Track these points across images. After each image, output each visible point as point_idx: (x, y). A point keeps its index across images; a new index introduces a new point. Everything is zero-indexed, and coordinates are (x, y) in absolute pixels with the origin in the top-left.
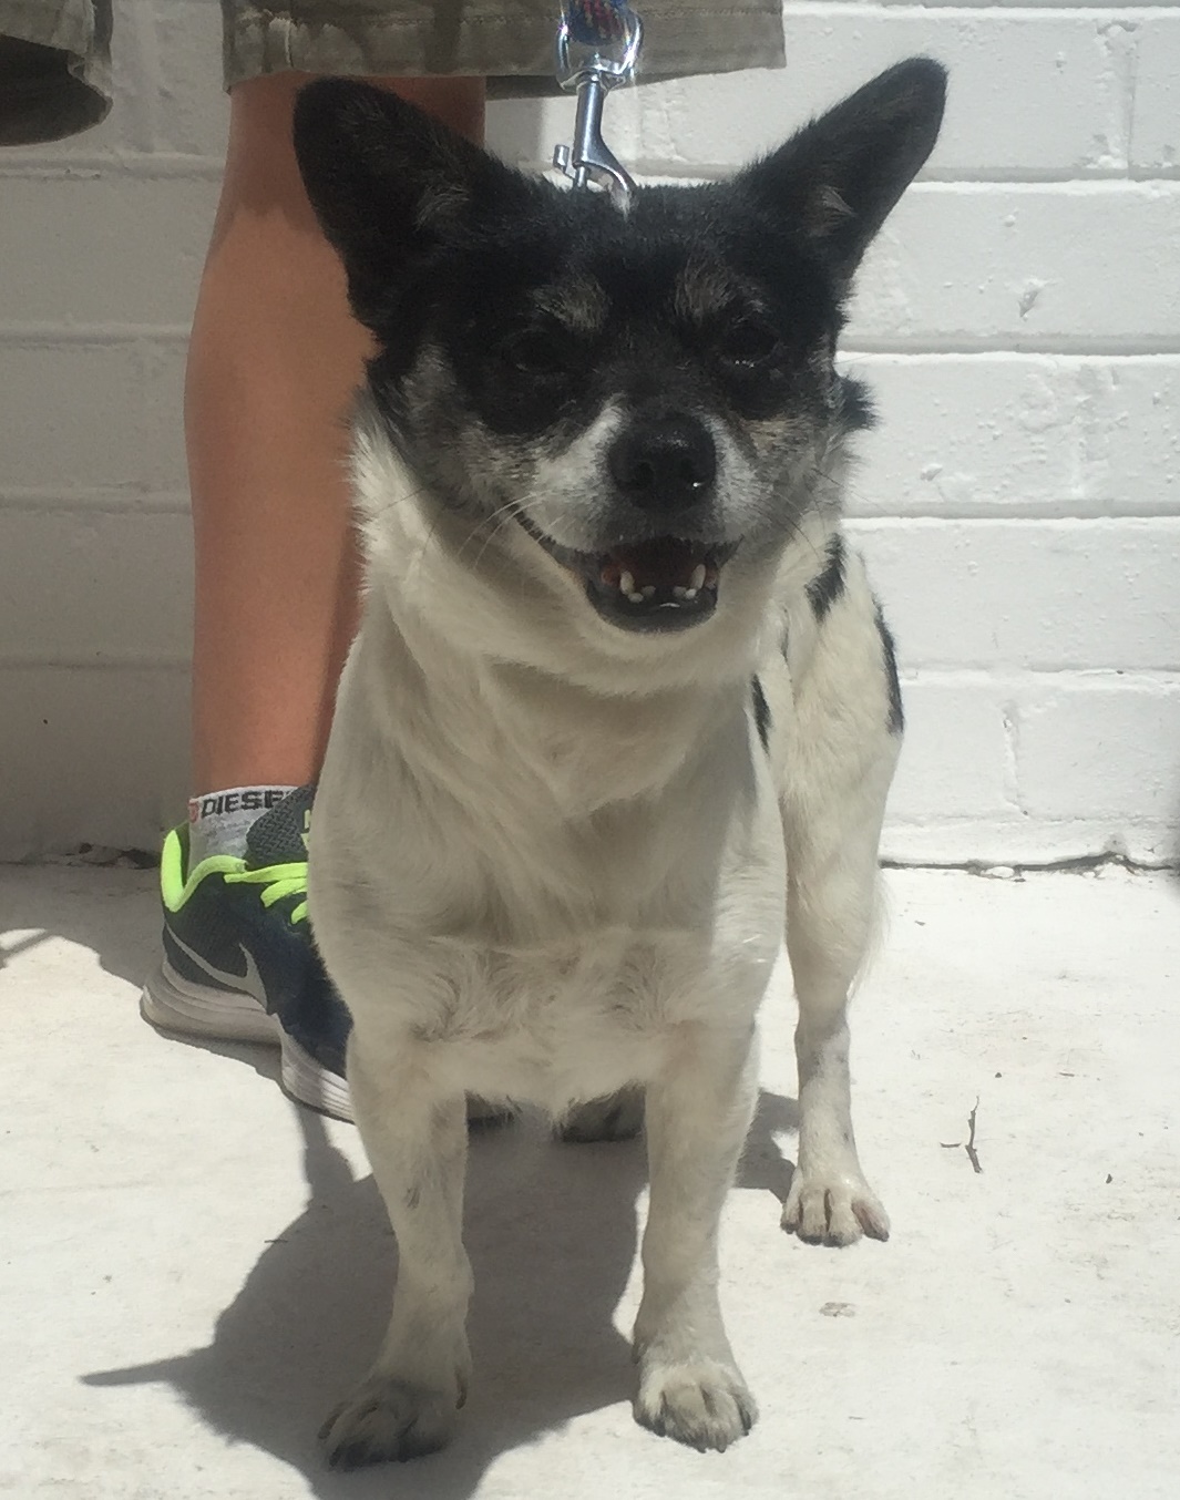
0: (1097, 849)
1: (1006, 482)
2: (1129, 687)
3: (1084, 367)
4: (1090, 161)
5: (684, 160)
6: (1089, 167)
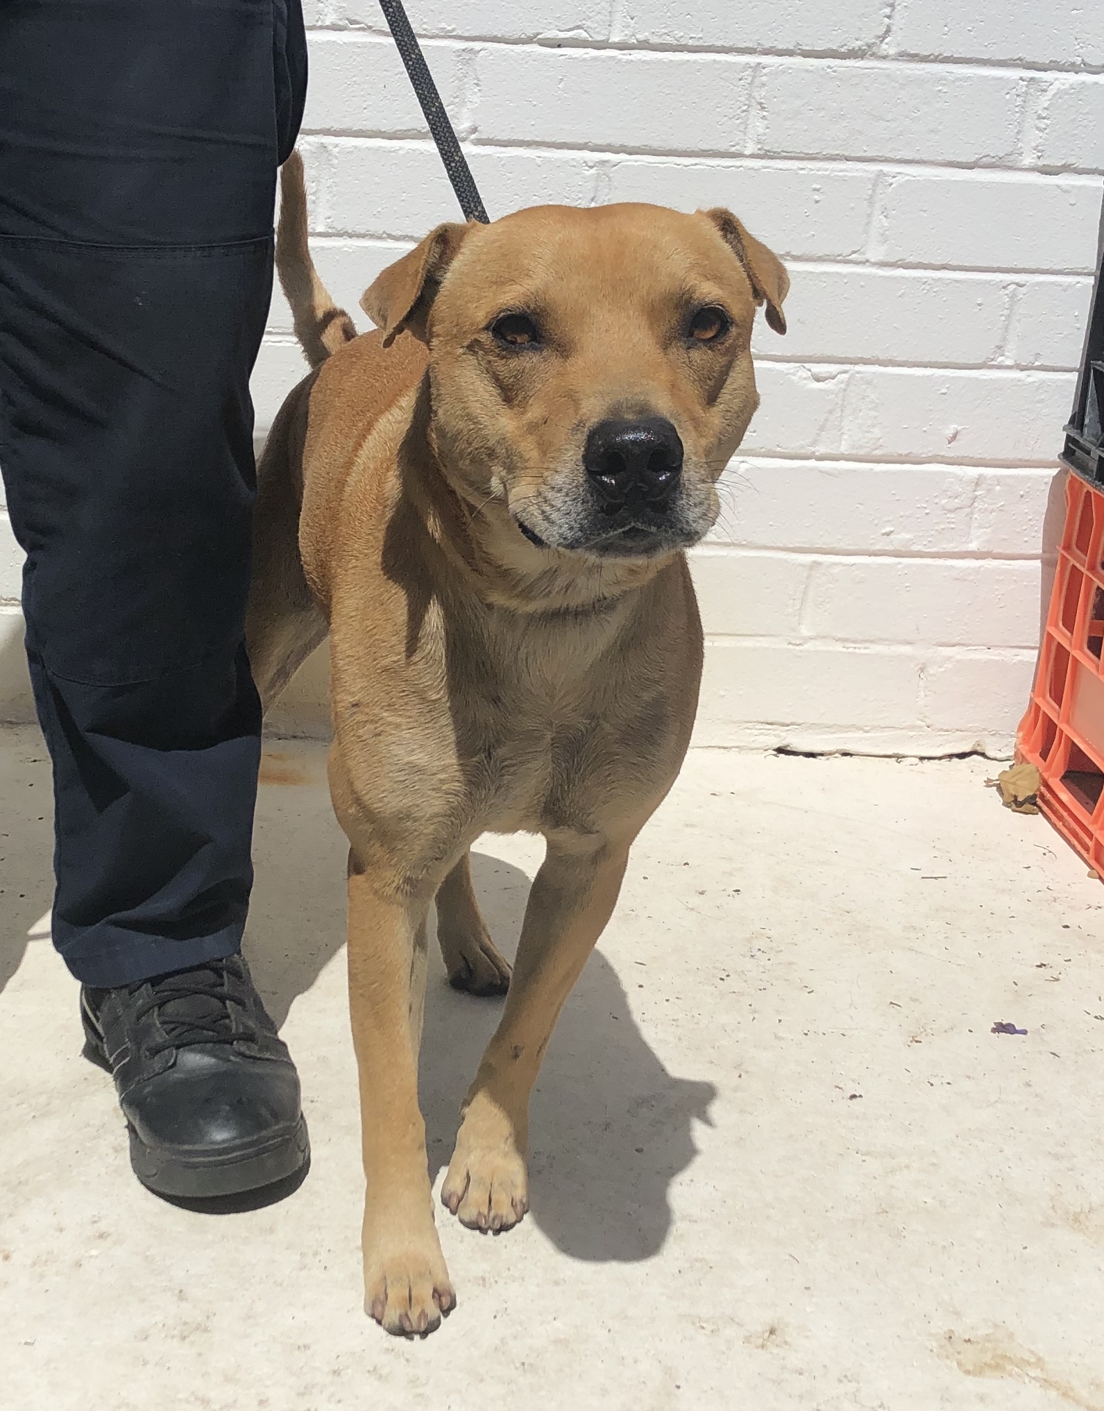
0: (967, 749)
1: (930, 539)
2: (993, 658)
3: (981, 476)
4: (993, 360)
6: (992, 363)
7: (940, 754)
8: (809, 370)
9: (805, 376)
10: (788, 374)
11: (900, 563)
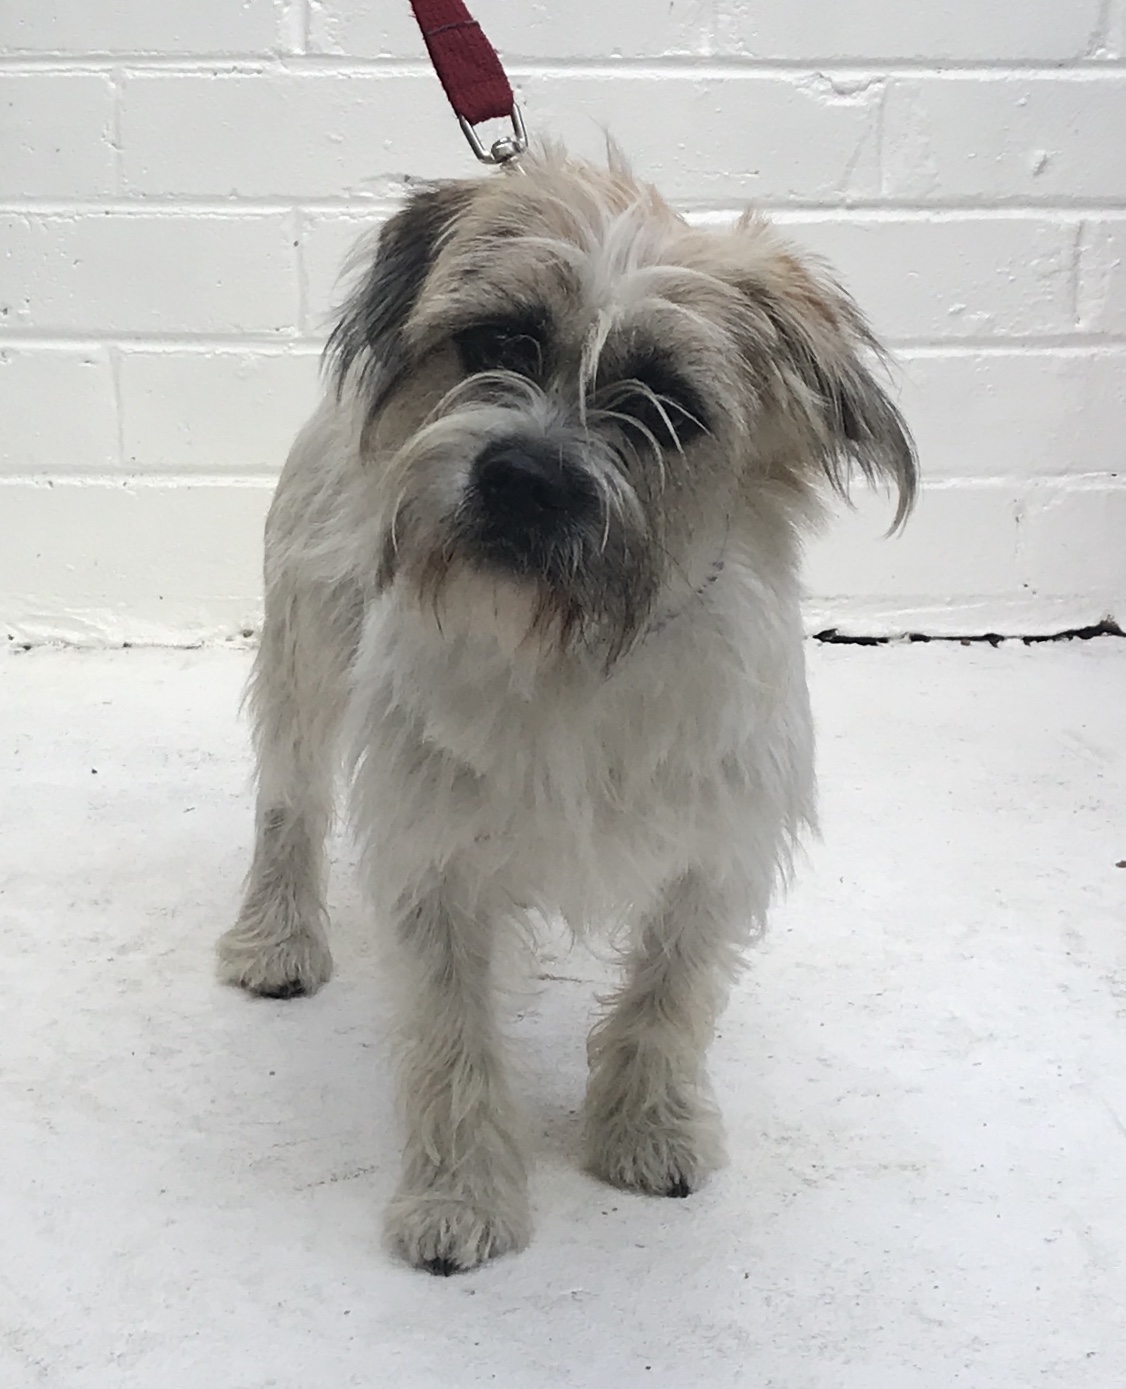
0: (1093, 623)
1: (1018, 319)
2: (1121, 487)
3: (1084, 222)
4: (1088, 53)
5: (751, 55)
6: (1088, 58)
7: (1053, 632)
8: (829, 80)
9: (822, 88)
10: (797, 87)
11: (976, 356)
